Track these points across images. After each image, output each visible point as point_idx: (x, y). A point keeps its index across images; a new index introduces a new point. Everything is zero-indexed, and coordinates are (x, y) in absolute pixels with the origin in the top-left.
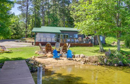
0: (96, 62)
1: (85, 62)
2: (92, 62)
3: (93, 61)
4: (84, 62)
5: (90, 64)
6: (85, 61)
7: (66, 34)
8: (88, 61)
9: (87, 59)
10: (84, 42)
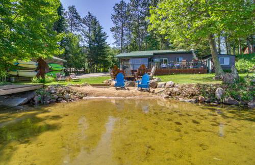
0: (193, 95)
1: (170, 95)
2: (184, 96)
3: (187, 94)
4: (167, 96)
5: (180, 99)
6: (169, 93)
7: (164, 59)
8: (177, 93)
9: (175, 89)
10: (191, 67)
